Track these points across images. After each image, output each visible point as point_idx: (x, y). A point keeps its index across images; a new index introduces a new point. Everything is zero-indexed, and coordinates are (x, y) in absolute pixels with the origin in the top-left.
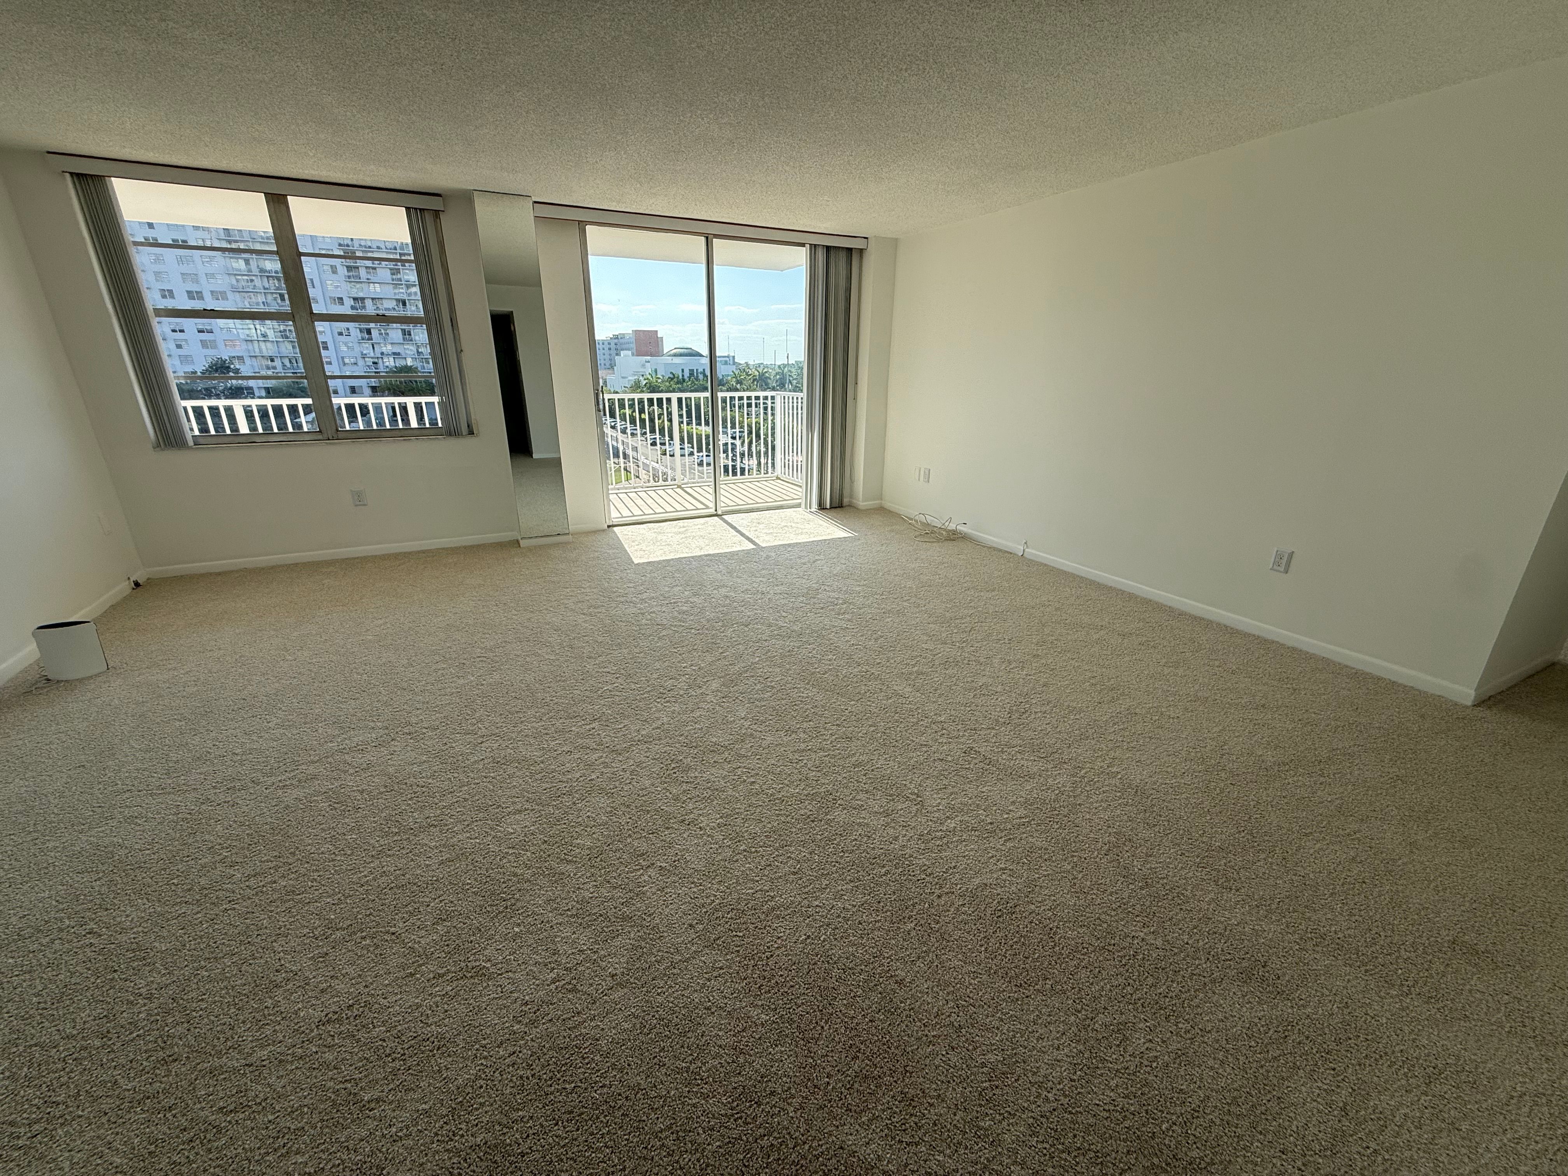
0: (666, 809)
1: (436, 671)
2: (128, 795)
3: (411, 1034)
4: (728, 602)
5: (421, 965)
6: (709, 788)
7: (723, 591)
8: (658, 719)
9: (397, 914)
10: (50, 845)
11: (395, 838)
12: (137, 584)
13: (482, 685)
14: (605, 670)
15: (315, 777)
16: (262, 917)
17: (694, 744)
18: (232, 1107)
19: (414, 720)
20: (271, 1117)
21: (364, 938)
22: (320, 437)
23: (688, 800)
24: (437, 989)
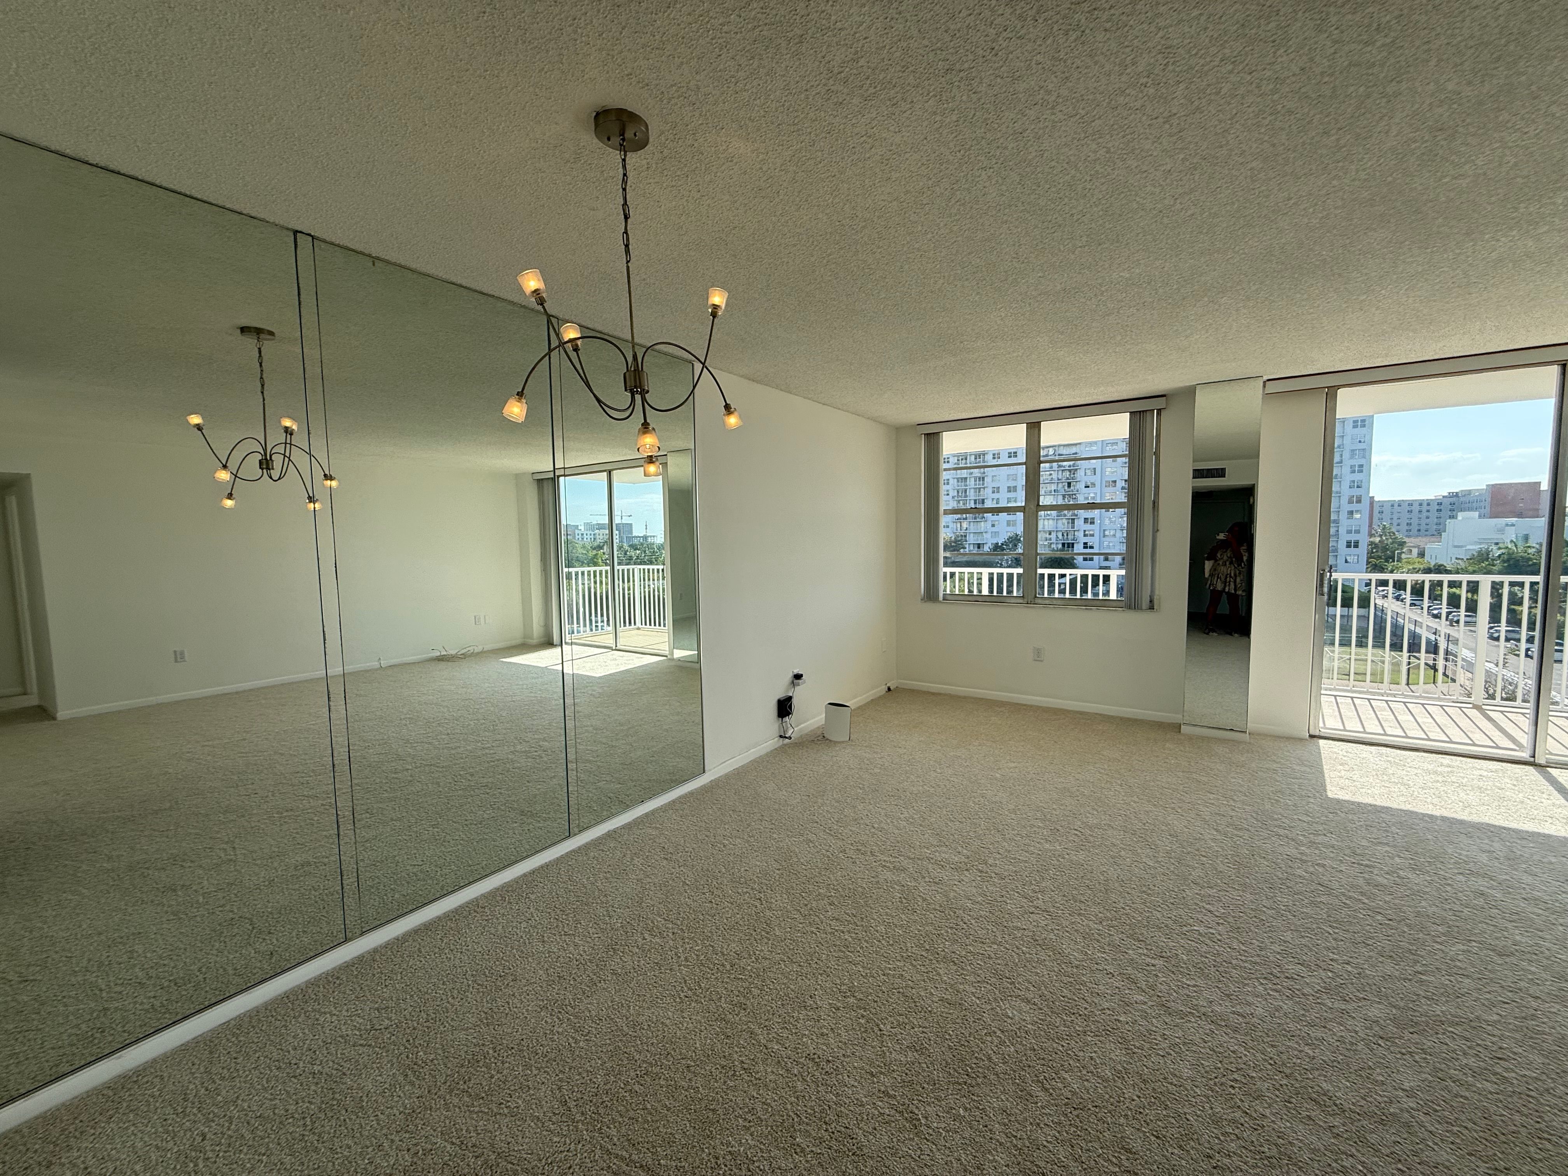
0: (1195, 1124)
1: (1032, 826)
2: (815, 825)
3: (846, 1122)
4: (1479, 902)
5: (881, 1073)
6: (1276, 1145)
8: (1249, 1004)
9: (891, 1016)
10: (775, 836)
11: (923, 953)
12: (889, 689)
13: (1064, 858)
14: (1208, 906)
15: (904, 870)
16: (825, 952)
17: (1288, 1071)
18: (746, 1066)
19: (991, 861)
20: (755, 1095)
21: (863, 1016)
22: (1021, 601)
23: (1233, 1137)
24: (880, 1104)
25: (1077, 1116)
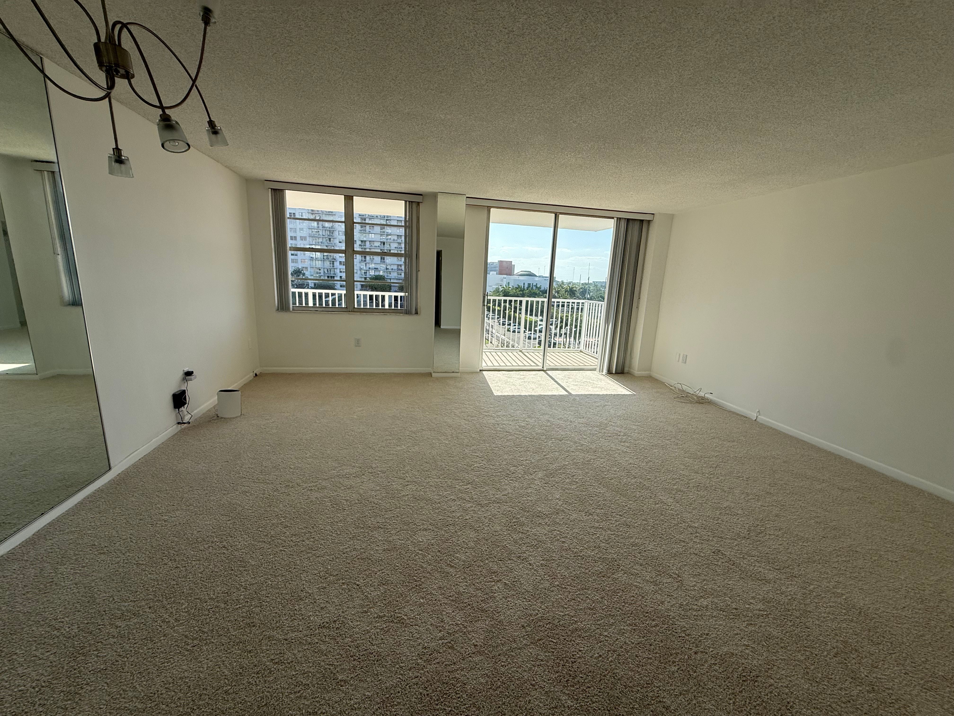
0: (510, 547)
1: (386, 440)
2: (244, 480)
3: (364, 647)
4: (549, 424)
5: (371, 608)
6: (536, 539)
7: (547, 417)
8: (506, 489)
9: (360, 574)
11: (362, 530)
12: (256, 375)
13: (409, 452)
14: (476, 454)
15: (325, 488)
16: (297, 559)
17: (527, 510)
18: (277, 660)
19: (374, 466)
20: (294, 673)
21: (343, 583)
22: (346, 310)
23: (523, 544)
24: (378, 624)
25: (470, 570)
